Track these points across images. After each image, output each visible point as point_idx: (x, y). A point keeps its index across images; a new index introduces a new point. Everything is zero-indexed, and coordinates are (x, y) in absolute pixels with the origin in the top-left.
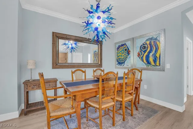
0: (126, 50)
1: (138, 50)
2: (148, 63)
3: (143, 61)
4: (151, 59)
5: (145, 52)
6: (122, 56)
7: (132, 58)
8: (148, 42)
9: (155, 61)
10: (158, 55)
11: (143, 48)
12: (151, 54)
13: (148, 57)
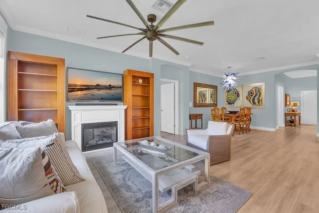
0: (236, 93)
1: (247, 94)
2: (254, 103)
3: (250, 102)
4: (256, 101)
5: (252, 96)
6: (233, 98)
7: (241, 99)
8: (254, 90)
9: (259, 102)
10: (261, 99)
11: (251, 93)
12: (256, 98)
13: (254, 100)
